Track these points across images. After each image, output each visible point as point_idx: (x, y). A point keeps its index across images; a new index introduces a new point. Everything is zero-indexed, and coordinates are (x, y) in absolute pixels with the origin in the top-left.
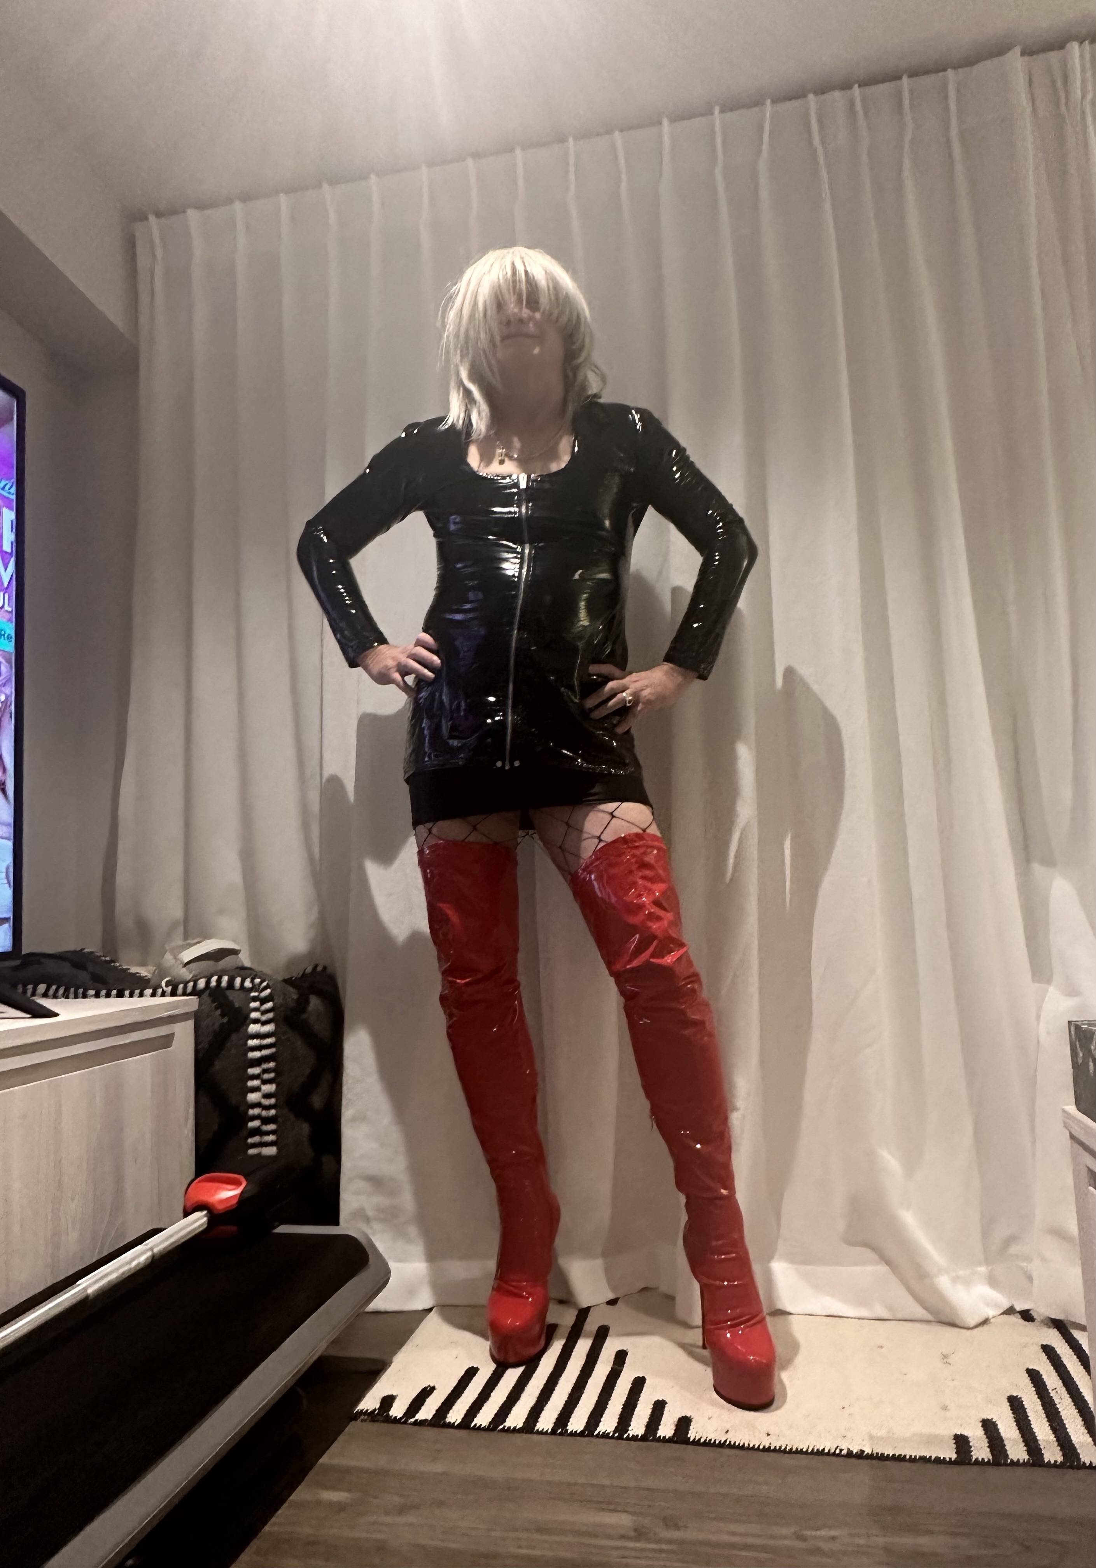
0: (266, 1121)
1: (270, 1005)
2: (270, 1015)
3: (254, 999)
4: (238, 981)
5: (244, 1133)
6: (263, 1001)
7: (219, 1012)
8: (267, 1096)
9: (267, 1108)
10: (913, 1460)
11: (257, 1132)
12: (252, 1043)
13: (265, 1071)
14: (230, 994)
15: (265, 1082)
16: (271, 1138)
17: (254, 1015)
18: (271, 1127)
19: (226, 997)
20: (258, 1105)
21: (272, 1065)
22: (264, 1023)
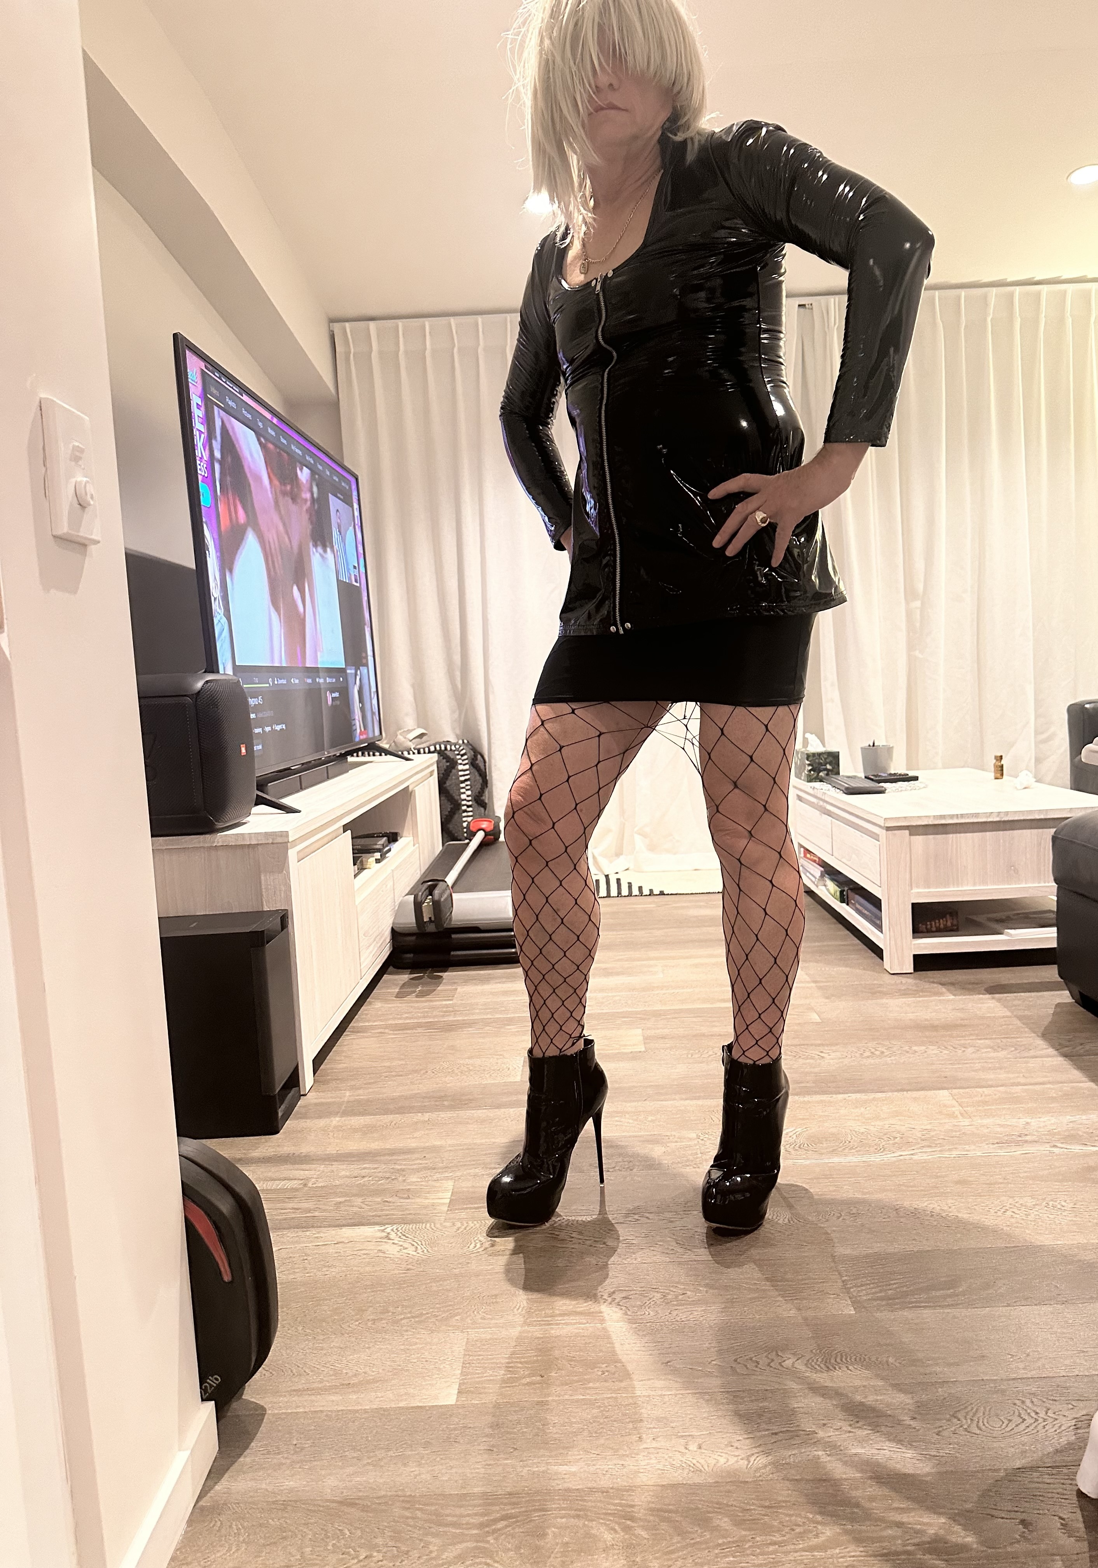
0: (468, 806)
1: (465, 757)
2: (466, 762)
3: (458, 754)
4: (448, 747)
5: (461, 811)
6: (462, 755)
7: (445, 760)
8: (468, 796)
9: (469, 801)
11: (465, 811)
12: (461, 773)
13: (467, 785)
14: (448, 753)
15: (467, 790)
16: (471, 814)
17: (460, 761)
18: (470, 809)
19: (446, 754)
20: (465, 800)
21: (468, 783)
22: (464, 765)
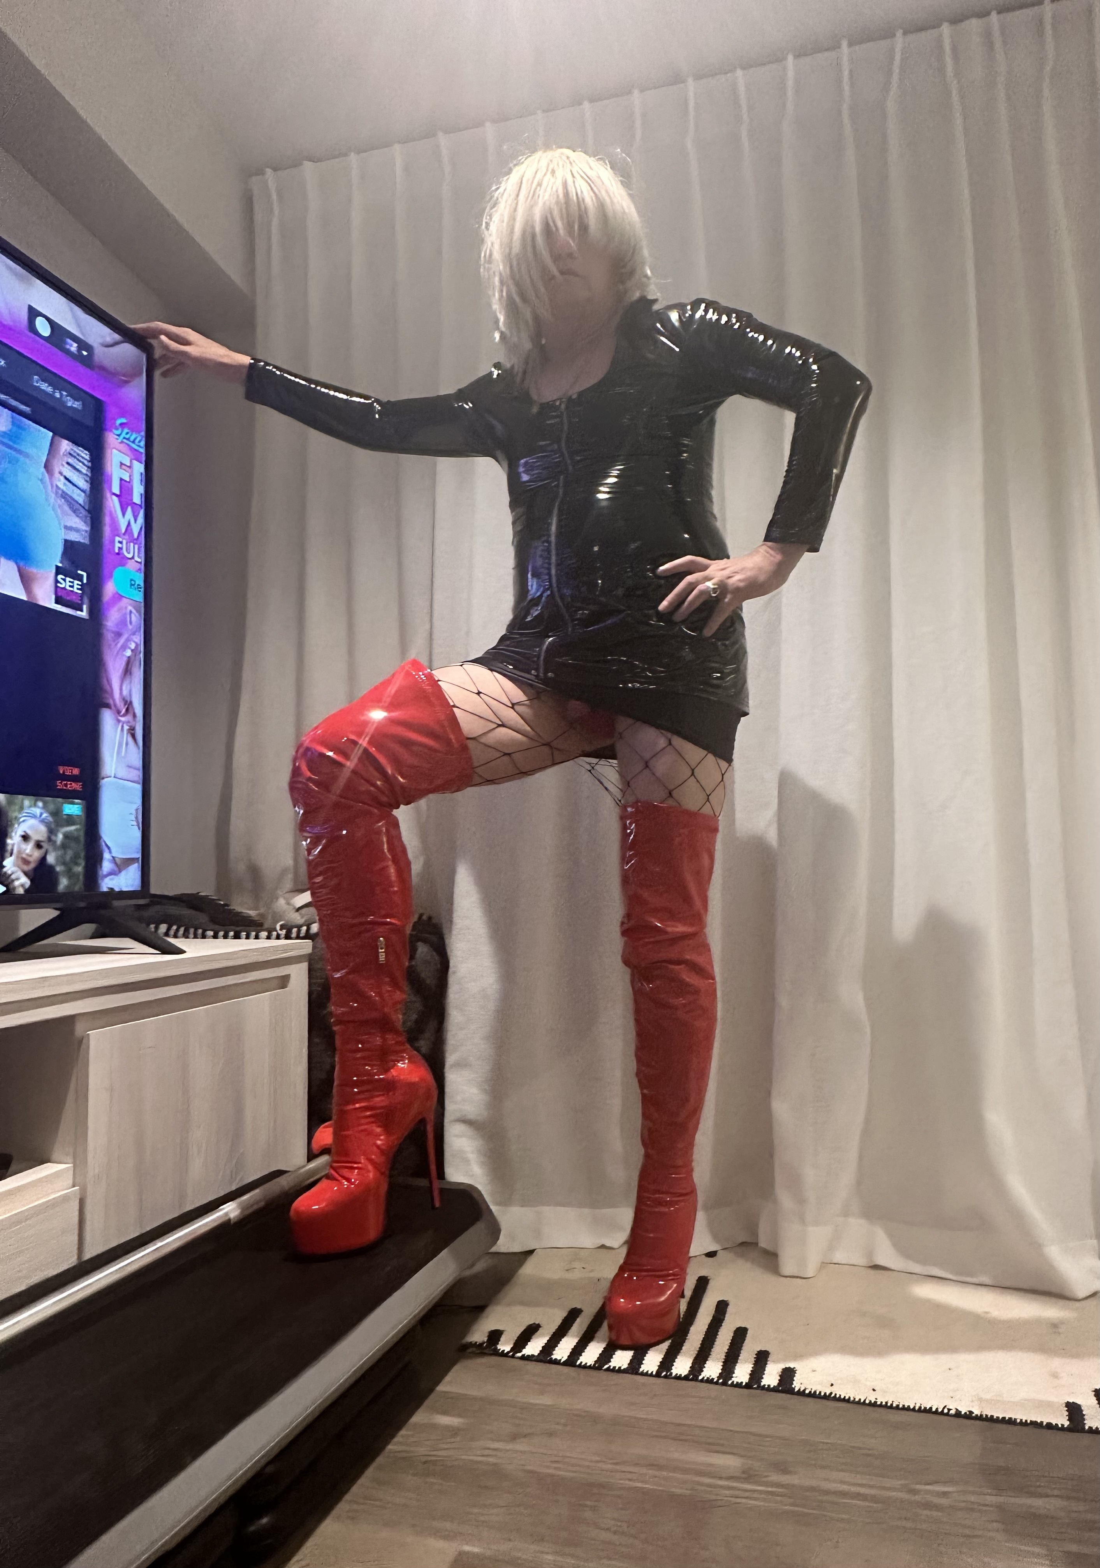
10: (1023, 1424)
